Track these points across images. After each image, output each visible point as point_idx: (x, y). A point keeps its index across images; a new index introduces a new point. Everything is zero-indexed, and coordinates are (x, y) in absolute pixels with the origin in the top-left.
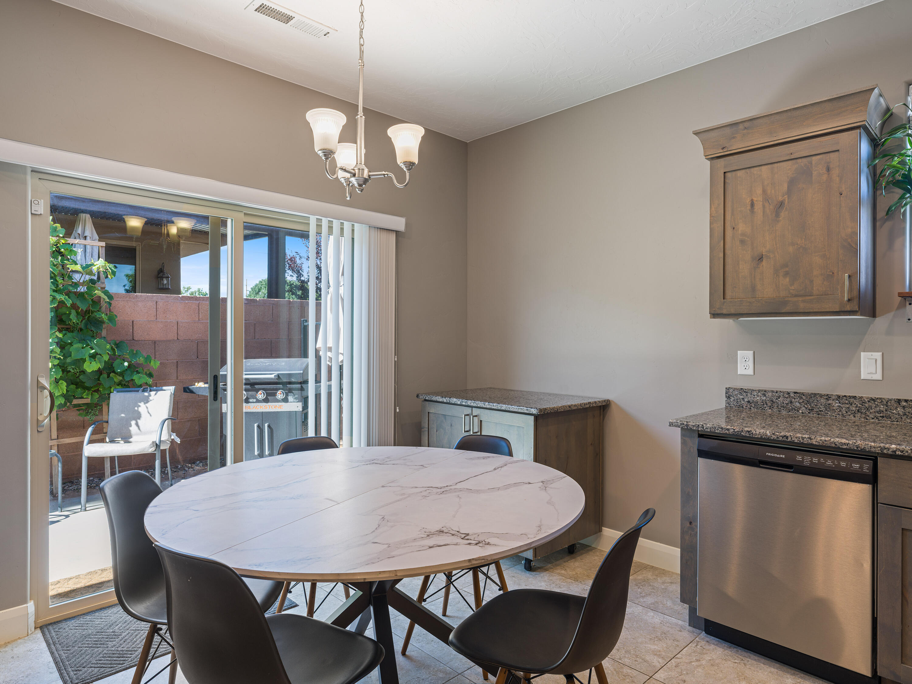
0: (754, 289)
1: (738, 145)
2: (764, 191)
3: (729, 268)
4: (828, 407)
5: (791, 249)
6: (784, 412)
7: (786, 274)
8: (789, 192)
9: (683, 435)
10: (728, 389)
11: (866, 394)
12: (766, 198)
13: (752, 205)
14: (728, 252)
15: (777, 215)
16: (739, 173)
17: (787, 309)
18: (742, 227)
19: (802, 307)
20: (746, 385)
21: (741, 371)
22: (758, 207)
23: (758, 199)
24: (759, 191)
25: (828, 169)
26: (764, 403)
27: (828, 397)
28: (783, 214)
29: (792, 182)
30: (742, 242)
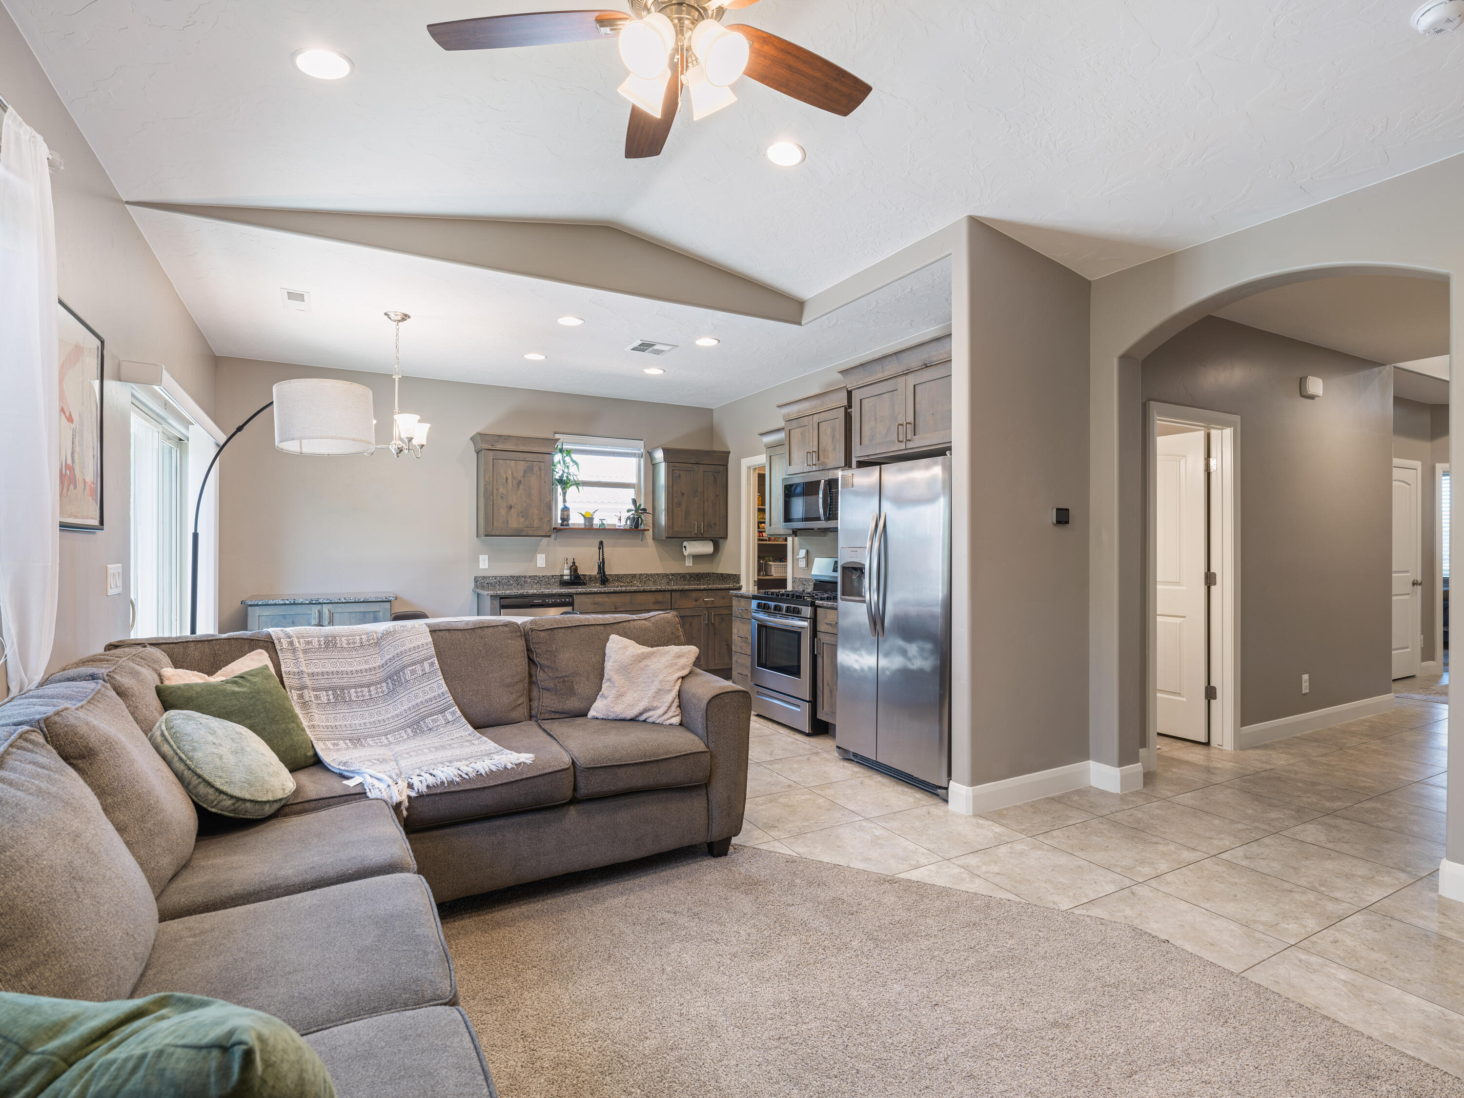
0: (507, 522)
1: (499, 447)
2: (512, 473)
3: (495, 511)
4: (525, 582)
5: (525, 504)
6: (505, 587)
7: (523, 516)
8: (524, 476)
9: (491, 600)
10: (476, 578)
11: (541, 574)
12: (513, 478)
13: (507, 479)
14: (495, 502)
15: (519, 487)
16: (500, 461)
17: (524, 533)
18: (501, 490)
19: (530, 533)
20: (486, 574)
21: (481, 566)
22: (510, 481)
23: (510, 477)
24: (510, 473)
25: (540, 469)
26: (496, 583)
27: (525, 577)
28: (521, 487)
29: (525, 472)
30: (502, 497)
